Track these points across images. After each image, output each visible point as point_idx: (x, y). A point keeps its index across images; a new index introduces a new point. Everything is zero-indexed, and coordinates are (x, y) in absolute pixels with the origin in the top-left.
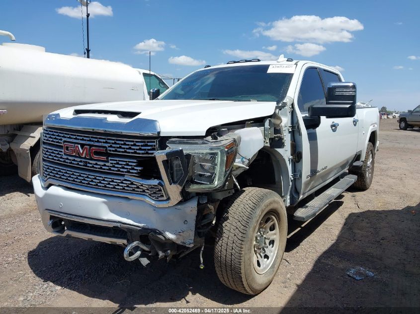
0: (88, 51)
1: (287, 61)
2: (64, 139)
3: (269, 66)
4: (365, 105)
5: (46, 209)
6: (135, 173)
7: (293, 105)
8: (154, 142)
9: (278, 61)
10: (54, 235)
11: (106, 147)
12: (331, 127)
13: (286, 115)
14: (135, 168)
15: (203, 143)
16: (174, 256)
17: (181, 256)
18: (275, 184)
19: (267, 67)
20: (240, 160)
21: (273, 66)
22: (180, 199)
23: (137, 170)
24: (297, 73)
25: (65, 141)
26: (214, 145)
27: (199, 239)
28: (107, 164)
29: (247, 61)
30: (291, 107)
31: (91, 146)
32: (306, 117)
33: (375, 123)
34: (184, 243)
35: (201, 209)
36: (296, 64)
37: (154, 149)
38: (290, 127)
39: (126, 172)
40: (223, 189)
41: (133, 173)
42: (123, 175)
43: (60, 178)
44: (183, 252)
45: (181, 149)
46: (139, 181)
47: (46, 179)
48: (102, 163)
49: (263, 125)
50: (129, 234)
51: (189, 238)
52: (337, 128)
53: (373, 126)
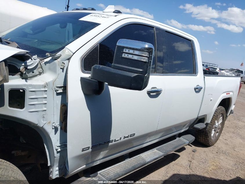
3: (90, 14)
7: (69, 60)
12: (149, 93)
30: (65, 62)
32: (86, 79)
33: (231, 92)
52: (160, 94)
53: (227, 94)
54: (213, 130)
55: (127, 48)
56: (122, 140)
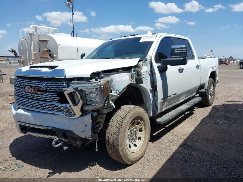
0: (73, 32)
1: (152, 34)
2: (23, 84)
3: (141, 37)
4: (209, 57)
5: (18, 121)
6: (57, 101)
7: (151, 59)
8: (64, 84)
9: (147, 34)
10: (23, 135)
11: (41, 87)
12: (179, 71)
13: (147, 65)
14: (56, 98)
15: (89, 83)
16: (82, 145)
17: (86, 144)
18: (144, 104)
19: (140, 38)
20: (115, 91)
21: (143, 38)
22: (81, 113)
23: (57, 99)
24: (156, 41)
25: (24, 85)
26: (95, 84)
27: (94, 135)
28: (43, 96)
29: (131, 35)
30: (150, 61)
31: (35, 87)
32: (159, 66)
33: (215, 67)
34: (86, 137)
35: (93, 119)
36: (156, 36)
37: (64, 88)
38: (150, 72)
39: (52, 100)
40: (104, 108)
41: (55, 100)
42: (51, 102)
43: (23, 105)
44: (87, 142)
45: (76, 87)
46: (59, 105)
47: (17, 105)
48: (41, 96)
49: (131, 72)
50: (57, 133)
51: (89, 135)
52: (183, 71)
53: (213, 69)
54: (210, 95)
55: (176, 49)
56: (173, 96)
